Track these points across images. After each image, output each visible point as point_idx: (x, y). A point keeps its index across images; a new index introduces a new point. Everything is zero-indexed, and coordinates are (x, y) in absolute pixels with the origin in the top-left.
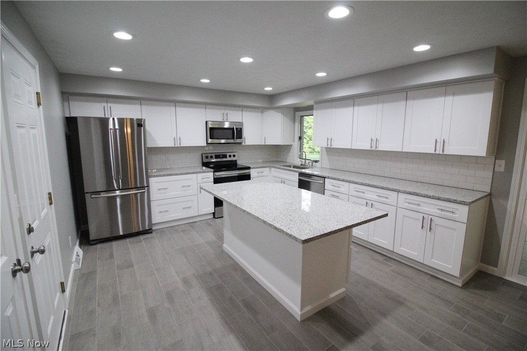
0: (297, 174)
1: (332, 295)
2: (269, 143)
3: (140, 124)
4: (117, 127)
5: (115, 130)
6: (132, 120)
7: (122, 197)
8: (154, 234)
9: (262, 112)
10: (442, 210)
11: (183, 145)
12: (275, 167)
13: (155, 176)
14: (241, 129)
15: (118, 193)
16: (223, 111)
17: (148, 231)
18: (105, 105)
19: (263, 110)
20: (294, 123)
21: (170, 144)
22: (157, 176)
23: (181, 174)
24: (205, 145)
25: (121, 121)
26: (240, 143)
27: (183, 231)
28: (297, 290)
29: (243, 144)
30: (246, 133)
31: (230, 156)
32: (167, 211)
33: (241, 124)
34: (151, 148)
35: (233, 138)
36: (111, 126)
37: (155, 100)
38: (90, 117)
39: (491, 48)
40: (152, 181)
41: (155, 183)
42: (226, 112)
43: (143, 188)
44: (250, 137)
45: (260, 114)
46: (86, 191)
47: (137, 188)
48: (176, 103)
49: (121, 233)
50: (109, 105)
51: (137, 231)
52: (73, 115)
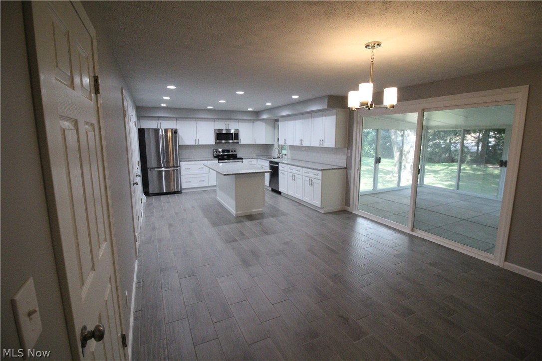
0: (268, 162)
1: (254, 210)
2: (258, 142)
3: (175, 132)
4: (164, 134)
5: (163, 135)
6: (172, 129)
7: (166, 171)
8: (182, 194)
9: (253, 123)
10: (315, 175)
11: (200, 144)
12: (261, 159)
13: (183, 161)
14: (238, 134)
15: (163, 169)
16: (225, 123)
17: (179, 192)
18: (158, 121)
19: (254, 121)
20: (275, 129)
21: (192, 143)
22: (184, 161)
23: (198, 161)
24: (214, 144)
25: (166, 131)
26: (238, 143)
27: (198, 193)
28: (234, 203)
29: (240, 143)
30: (241, 136)
31: (232, 151)
32: (190, 182)
33: (238, 130)
34: (182, 145)
35: (232, 140)
36: (161, 133)
37: (184, 118)
38: (149, 129)
39: (326, 96)
40: (182, 163)
41: (183, 165)
42: (228, 123)
43: (177, 167)
44: (244, 139)
45: (251, 123)
46: (148, 167)
47: (174, 167)
48: (196, 119)
49: (165, 191)
50: (160, 121)
51: (173, 191)
52: (141, 128)
